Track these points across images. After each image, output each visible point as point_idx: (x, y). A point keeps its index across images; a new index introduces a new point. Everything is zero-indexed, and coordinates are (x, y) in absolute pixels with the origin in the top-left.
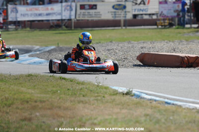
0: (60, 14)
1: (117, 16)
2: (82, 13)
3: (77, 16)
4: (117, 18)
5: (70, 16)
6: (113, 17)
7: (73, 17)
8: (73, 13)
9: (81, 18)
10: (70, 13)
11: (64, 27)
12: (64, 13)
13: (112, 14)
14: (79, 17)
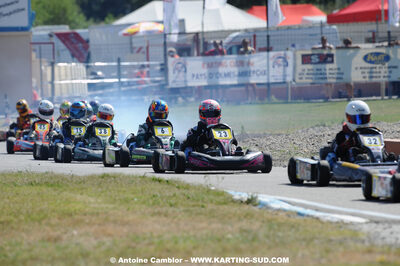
0: (265, 73)
1: (374, 75)
2: (306, 72)
3: (297, 76)
4: (374, 80)
5: (285, 76)
6: (364, 77)
7: (289, 79)
8: (289, 70)
9: (304, 80)
10: (284, 71)
11: (273, 97)
12: (273, 72)
13: (363, 73)
14: (301, 78)
